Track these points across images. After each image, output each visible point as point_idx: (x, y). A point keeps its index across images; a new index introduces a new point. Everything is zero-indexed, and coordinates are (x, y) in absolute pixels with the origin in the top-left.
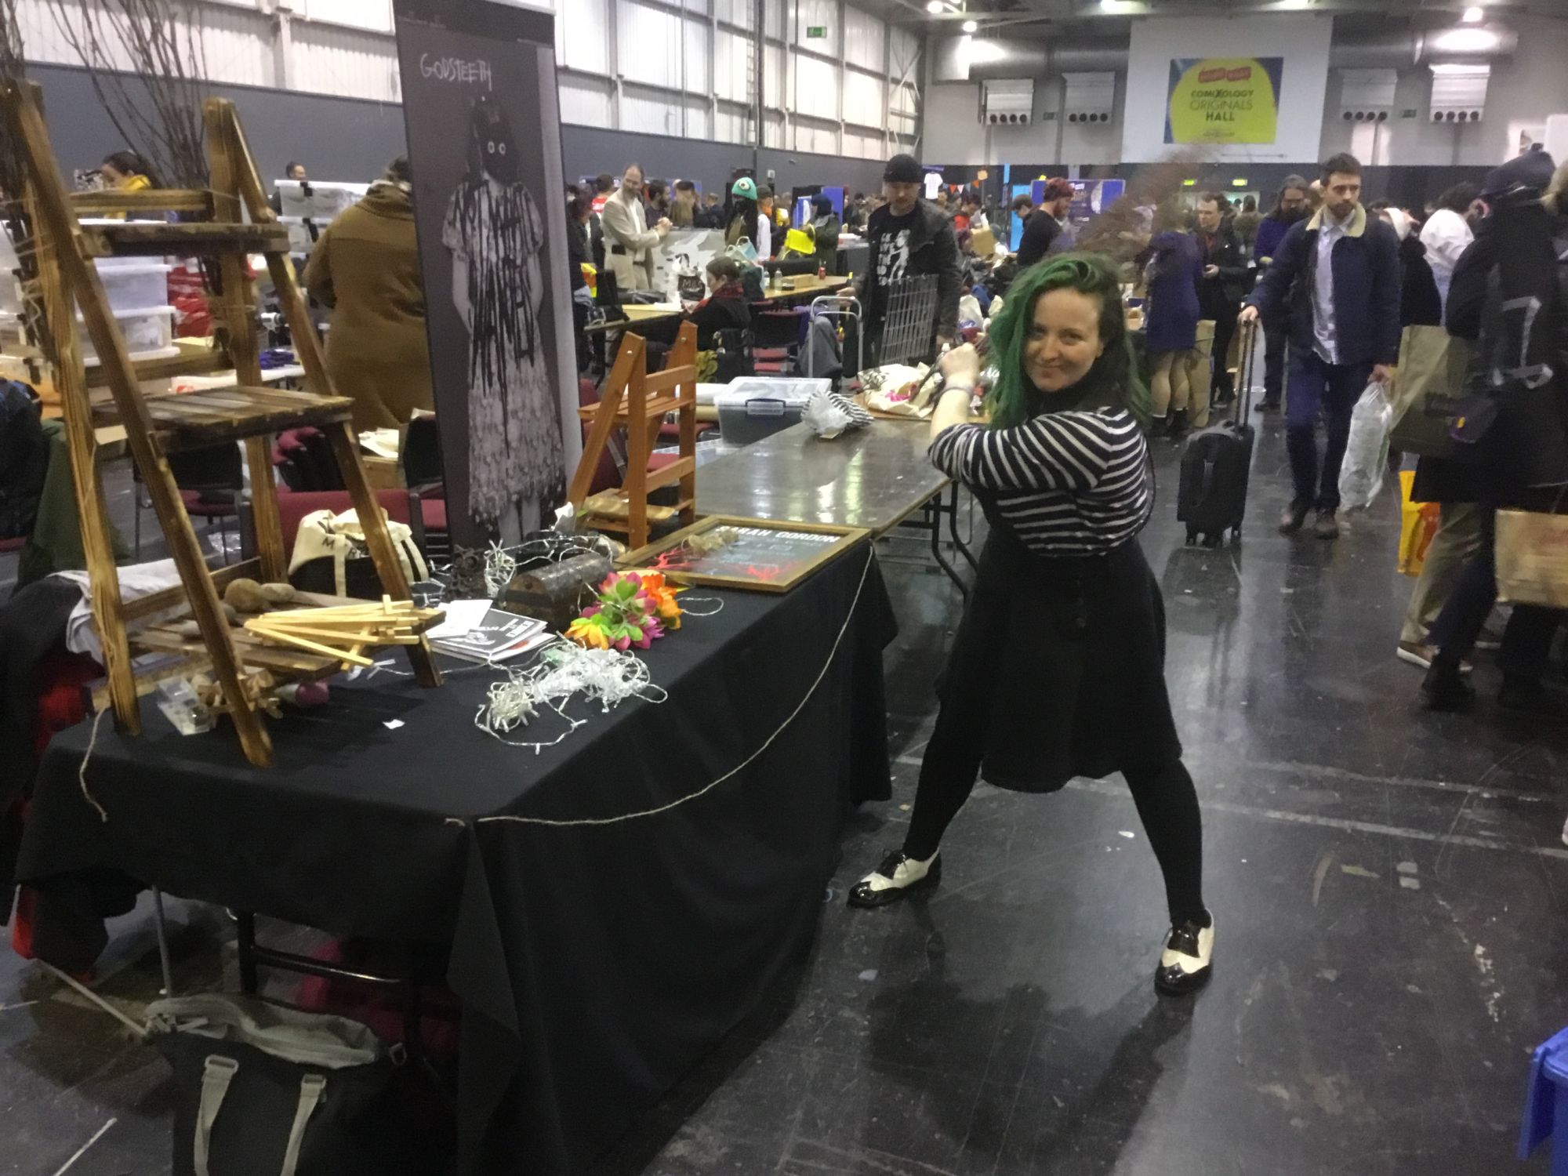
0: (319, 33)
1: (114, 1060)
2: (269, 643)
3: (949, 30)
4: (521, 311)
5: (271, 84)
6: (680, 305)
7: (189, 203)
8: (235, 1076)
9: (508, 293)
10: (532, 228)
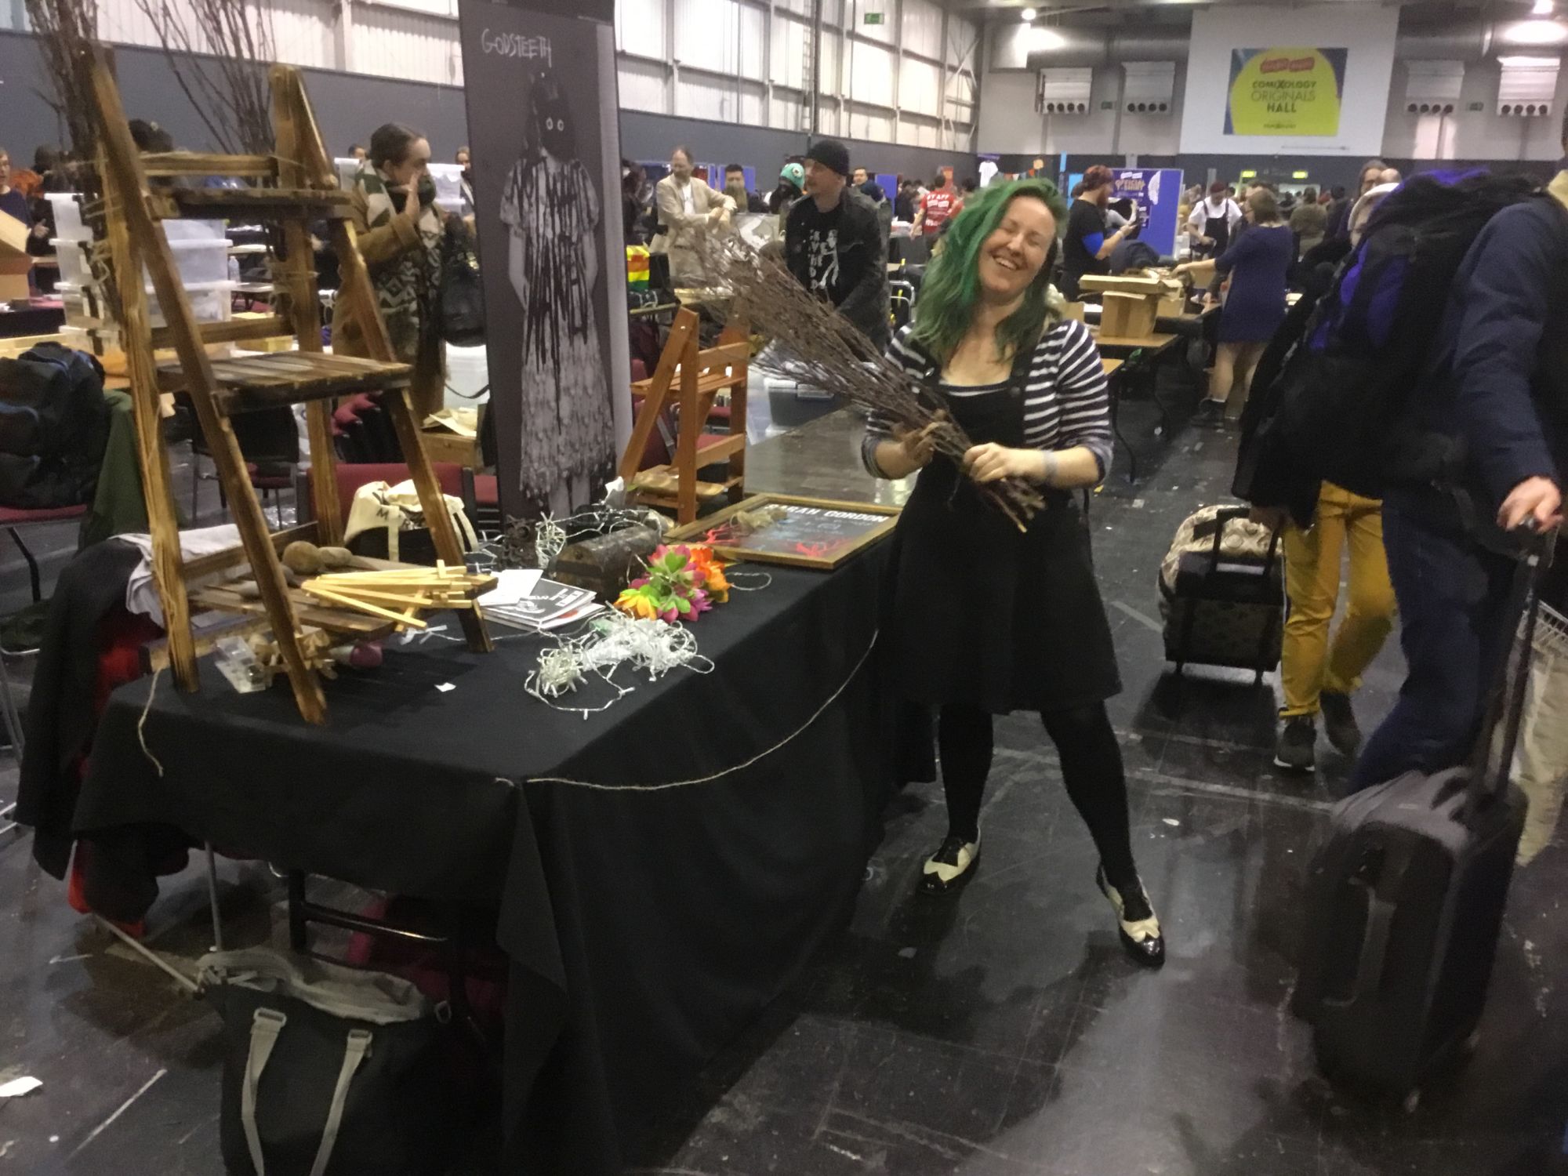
0: (379, 16)
1: (165, 1014)
2: (325, 604)
3: (1009, 18)
4: (575, 288)
5: (331, 66)
6: (731, 289)
7: (253, 169)
8: (283, 1029)
9: (563, 270)
10: (588, 206)
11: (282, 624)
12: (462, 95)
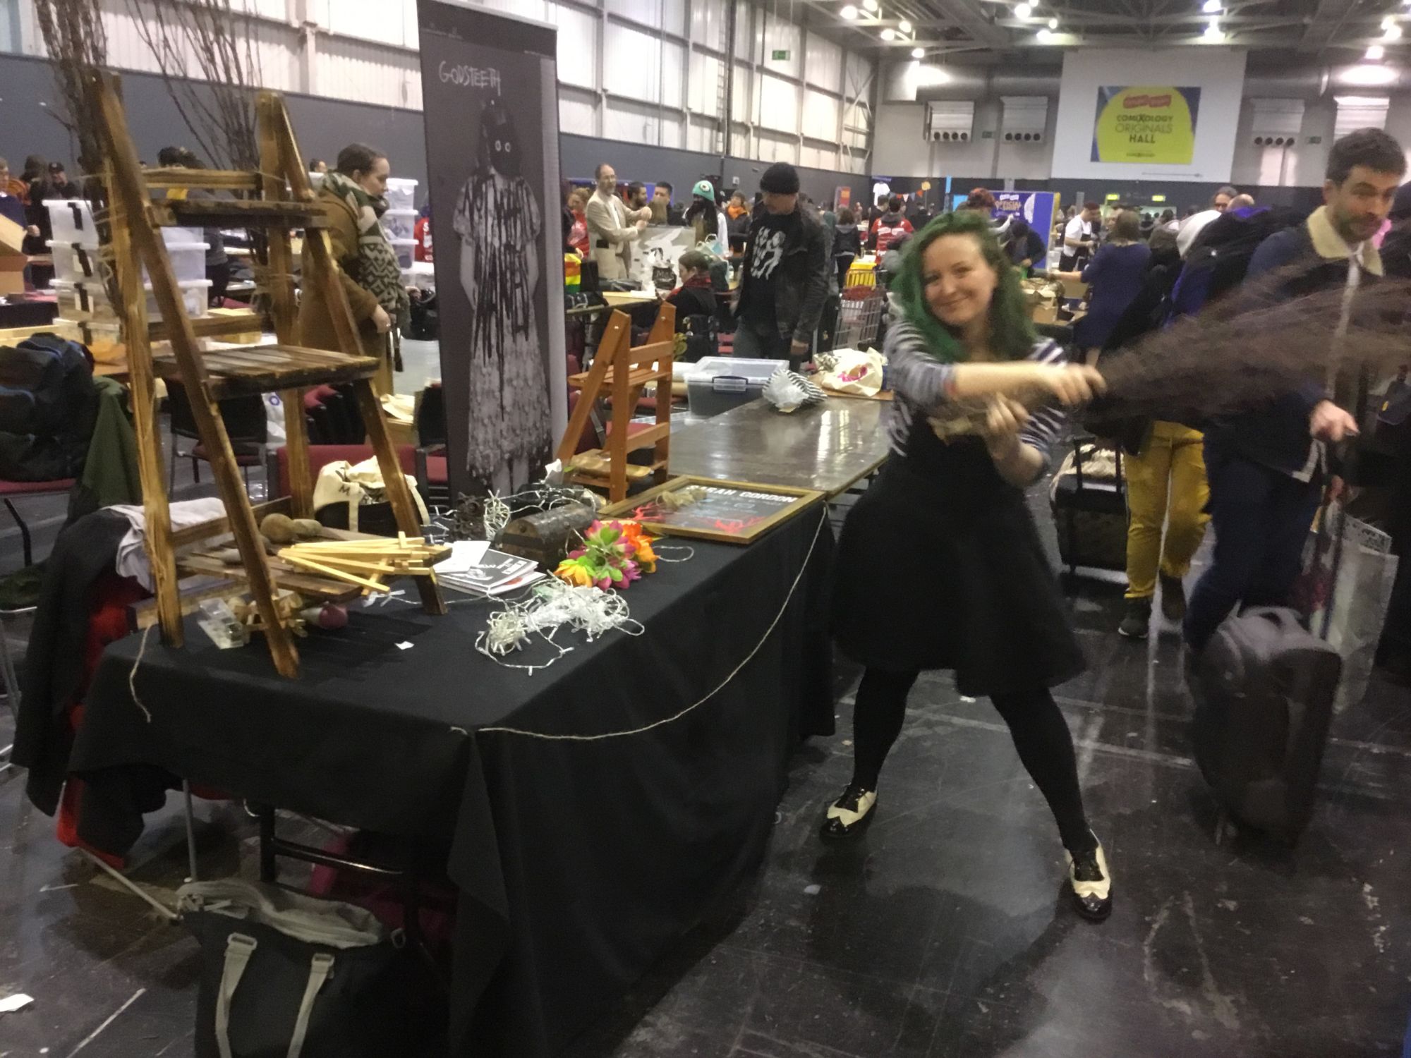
0: (340, 45)
1: (143, 938)
2: (298, 570)
3: (900, 56)
4: (518, 291)
5: (297, 89)
6: (654, 293)
7: (241, 183)
8: (254, 953)
9: (508, 275)
10: (531, 220)
11: (261, 587)
12: (422, 118)
